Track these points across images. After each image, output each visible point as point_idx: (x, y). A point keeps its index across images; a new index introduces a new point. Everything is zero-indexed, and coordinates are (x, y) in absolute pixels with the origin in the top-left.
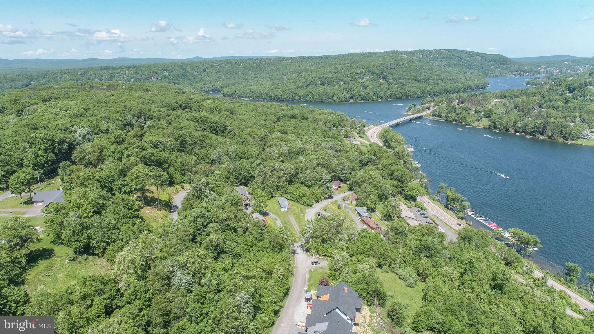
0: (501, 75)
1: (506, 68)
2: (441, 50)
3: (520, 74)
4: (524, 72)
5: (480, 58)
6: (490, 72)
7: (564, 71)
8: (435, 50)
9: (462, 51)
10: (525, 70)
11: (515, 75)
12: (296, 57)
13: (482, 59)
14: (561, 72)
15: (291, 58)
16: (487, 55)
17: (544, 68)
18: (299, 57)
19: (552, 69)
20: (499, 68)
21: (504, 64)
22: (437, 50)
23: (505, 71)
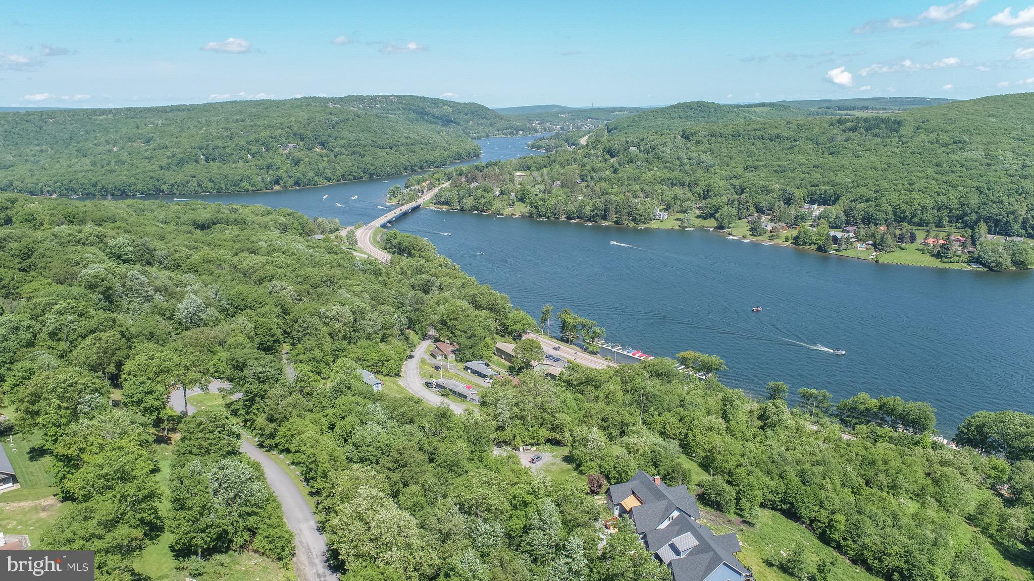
0: (487, 136)
1: (491, 125)
2: (389, 96)
3: (511, 133)
4: (518, 129)
5: (450, 110)
6: (471, 132)
7: (566, 128)
8: (379, 96)
9: (421, 98)
10: (518, 126)
11: (506, 135)
12: (121, 110)
13: (453, 111)
14: (562, 129)
15: (110, 111)
16: (460, 104)
17: (539, 124)
18: (129, 109)
19: (548, 124)
20: (481, 125)
21: (486, 118)
22: (384, 97)
23: (491, 129)
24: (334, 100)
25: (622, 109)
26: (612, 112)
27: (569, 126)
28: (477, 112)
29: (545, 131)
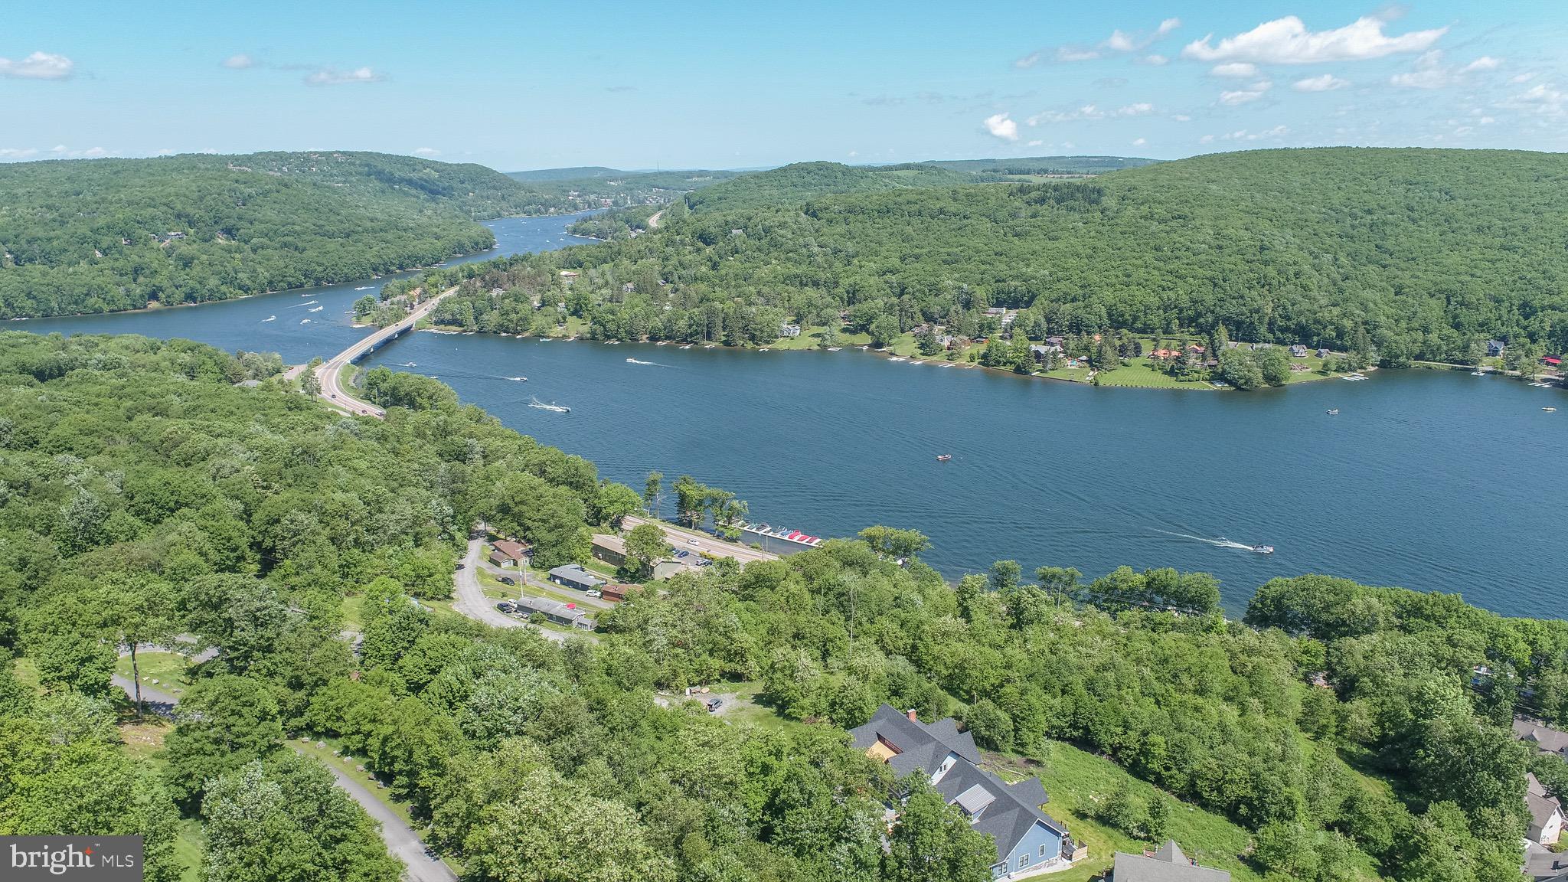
0: (500, 216)
1: (503, 198)
2: (331, 153)
3: (538, 211)
4: (547, 205)
5: (436, 175)
6: (472, 209)
7: (621, 202)
8: (315, 153)
9: (384, 156)
10: (546, 200)
11: (529, 213)
13: (440, 177)
14: (615, 203)
16: (450, 165)
17: (579, 196)
19: (593, 197)
20: (488, 198)
21: (494, 187)
22: (322, 154)
23: (504, 204)
24: (237, 160)
25: (702, 174)
26: (688, 177)
27: (625, 199)
28: (477, 177)
29: (589, 207)
